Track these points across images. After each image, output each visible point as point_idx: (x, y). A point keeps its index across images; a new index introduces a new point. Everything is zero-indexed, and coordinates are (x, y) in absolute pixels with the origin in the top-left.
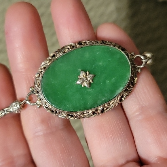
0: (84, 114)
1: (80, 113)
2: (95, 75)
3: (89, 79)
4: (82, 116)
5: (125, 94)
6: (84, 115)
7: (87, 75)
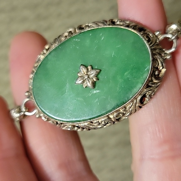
0: (94, 124)
1: (88, 123)
2: (101, 70)
3: (91, 76)
4: (91, 127)
5: (147, 93)
6: (94, 126)
7: (89, 70)
